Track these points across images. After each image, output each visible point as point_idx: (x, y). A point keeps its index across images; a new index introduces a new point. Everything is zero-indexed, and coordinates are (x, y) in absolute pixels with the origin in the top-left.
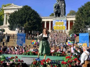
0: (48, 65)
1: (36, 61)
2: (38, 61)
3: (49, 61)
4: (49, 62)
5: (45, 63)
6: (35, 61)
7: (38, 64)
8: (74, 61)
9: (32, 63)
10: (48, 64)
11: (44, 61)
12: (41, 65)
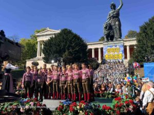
0: (81, 112)
2: (65, 105)
3: (81, 105)
6: (61, 105)
8: (125, 104)
11: (74, 106)
12: (69, 112)
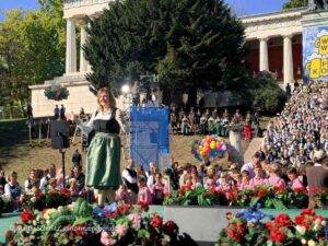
0: (311, 243)
1: (244, 224)
2: (250, 223)
3: (311, 223)
4: (315, 228)
5: (294, 231)
6: (239, 223)
7: (256, 236)
9: (224, 234)
10: (309, 235)
11: (285, 225)
12: (269, 242)
